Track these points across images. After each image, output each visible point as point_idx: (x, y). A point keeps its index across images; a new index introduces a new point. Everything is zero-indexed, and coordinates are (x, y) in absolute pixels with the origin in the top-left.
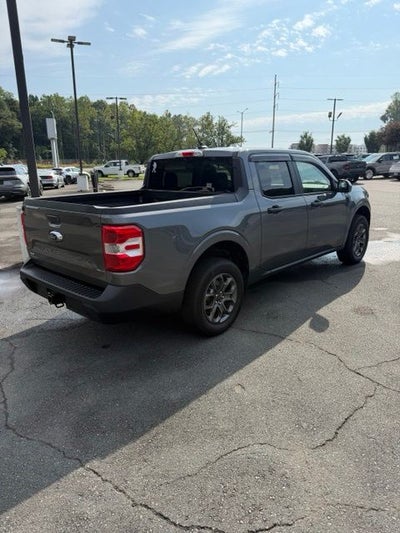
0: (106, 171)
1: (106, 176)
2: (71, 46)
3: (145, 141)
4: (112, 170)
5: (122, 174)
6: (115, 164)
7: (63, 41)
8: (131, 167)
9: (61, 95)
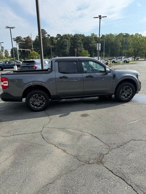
0: (116, 61)
1: (117, 63)
2: (100, 19)
3: (137, 49)
4: (119, 60)
5: (121, 62)
6: (120, 58)
7: (97, 18)
8: (126, 59)
9: (112, 34)
